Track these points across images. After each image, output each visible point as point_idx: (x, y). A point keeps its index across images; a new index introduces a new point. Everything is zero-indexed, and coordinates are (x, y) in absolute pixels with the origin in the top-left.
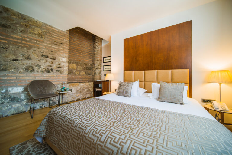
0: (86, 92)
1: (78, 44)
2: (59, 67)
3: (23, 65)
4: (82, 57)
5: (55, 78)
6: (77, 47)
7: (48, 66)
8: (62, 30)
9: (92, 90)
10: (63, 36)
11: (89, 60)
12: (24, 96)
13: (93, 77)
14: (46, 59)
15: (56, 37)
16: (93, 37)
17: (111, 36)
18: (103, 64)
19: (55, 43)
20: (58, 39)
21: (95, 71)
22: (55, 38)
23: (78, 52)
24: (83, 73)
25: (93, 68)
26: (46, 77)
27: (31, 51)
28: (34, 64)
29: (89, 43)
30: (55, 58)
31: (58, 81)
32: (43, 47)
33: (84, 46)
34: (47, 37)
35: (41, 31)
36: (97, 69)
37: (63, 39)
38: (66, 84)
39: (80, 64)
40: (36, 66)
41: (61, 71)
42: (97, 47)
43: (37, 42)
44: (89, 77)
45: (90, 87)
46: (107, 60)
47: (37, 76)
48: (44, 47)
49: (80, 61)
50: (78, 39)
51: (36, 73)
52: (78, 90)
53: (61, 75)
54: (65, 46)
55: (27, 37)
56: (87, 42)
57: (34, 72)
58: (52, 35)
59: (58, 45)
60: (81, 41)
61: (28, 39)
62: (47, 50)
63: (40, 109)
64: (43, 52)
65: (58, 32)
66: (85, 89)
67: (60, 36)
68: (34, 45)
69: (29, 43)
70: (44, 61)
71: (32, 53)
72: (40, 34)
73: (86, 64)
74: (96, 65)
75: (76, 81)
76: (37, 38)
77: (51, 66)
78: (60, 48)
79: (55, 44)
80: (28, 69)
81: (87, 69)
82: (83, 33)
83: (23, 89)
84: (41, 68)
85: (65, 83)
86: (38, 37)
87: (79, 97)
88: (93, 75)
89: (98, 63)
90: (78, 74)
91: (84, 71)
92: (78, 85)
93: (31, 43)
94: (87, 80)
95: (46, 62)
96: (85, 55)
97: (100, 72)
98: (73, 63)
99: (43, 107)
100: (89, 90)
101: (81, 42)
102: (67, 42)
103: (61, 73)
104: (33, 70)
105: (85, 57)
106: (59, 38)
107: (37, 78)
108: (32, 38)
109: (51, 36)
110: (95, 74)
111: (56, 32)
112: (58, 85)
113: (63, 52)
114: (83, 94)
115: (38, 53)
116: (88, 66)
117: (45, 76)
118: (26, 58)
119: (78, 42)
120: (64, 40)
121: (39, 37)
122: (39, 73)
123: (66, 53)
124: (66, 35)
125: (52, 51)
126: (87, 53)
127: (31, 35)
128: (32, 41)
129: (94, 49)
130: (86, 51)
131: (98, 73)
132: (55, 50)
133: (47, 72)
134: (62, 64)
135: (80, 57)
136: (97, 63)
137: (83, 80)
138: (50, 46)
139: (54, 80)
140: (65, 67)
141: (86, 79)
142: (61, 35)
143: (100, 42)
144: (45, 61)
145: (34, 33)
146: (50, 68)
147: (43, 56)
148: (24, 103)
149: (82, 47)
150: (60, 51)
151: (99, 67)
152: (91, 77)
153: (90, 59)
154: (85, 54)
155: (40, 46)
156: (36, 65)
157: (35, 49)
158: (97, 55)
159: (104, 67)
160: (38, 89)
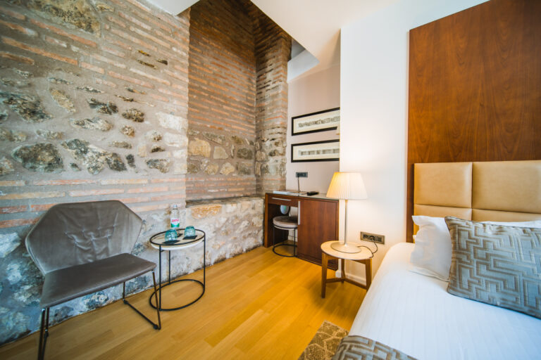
0: (242, 232)
1: (214, 74)
2: (157, 150)
3: (11, 139)
4: (227, 117)
5: (141, 190)
6: (212, 84)
7: (117, 145)
8: (166, 11)
9: (261, 225)
10: (168, 34)
11: (245, 127)
12: (21, 269)
13: (257, 181)
14: (108, 116)
15: (145, 35)
16: (256, 55)
17: (340, 31)
18: (291, 140)
19: (142, 58)
20: (152, 42)
21: (263, 161)
22: (139, 37)
23: (217, 101)
24: (229, 168)
25: (258, 152)
26: (110, 186)
27: (46, 81)
28: (61, 136)
29: (245, 72)
30: (142, 115)
31: (154, 200)
32: (95, 69)
33: (232, 84)
34: (109, 30)
35: (86, 5)
36: (272, 154)
37: (168, 45)
38: (181, 208)
39: (219, 141)
40: (69, 145)
41: (165, 163)
42: (272, 86)
43: (69, 47)
44: (248, 180)
45: (255, 215)
46: (308, 124)
47: (75, 187)
48: (101, 70)
49: (220, 129)
50: (214, 58)
51: (68, 174)
52: (219, 229)
53: (165, 178)
54: (176, 74)
55: (26, 22)
56: (240, 70)
57: (60, 169)
58: (128, 27)
59: (152, 66)
60: (223, 65)
61: (30, 32)
62: (111, 83)
63: (88, 312)
64: (95, 91)
65: (153, 17)
66: (239, 223)
67: (159, 33)
68: (57, 58)
69: (33, 49)
70: (101, 124)
71: (51, 90)
72: (82, 16)
73: (238, 141)
74: (268, 143)
75: (211, 193)
76: (70, 29)
77: (127, 146)
78: (160, 80)
79: (141, 62)
80: (36, 157)
81: (240, 157)
82: (228, 38)
83: (15, 241)
84: (89, 154)
85: (179, 205)
86: (74, 27)
87: (222, 253)
88: (256, 175)
89: (273, 137)
90: (214, 171)
91: (232, 164)
92: (220, 212)
93: (46, 50)
94: (240, 189)
95: (109, 129)
96: (235, 110)
97: (283, 165)
98: (201, 137)
99: (103, 301)
100: (252, 225)
101: (223, 71)
102: (182, 57)
103: (163, 170)
104: (56, 163)
105: (235, 119)
106: (153, 38)
107: (73, 194)
108: (46, 26)
109: (127, 30)
110: (264, 170)
111: (143, 16)
112: (155, 217)
113: (169, 93)
114: (235, 238)
115: (75, 94)
116: (242, 147)
117: (104, 182)
118: (25, 111)
119: (216, 70)
120: (174, 49)
121: (80, 26)
122: (81, 174)
123: (180, 99)
124: (180, 30)
125: (131, 88)
126: (239, 106)
127: (43, 14)
128: (49, 39)
129: (261, 93)
130: (237, 100)
131: (277, 169)
132: (143, 83)
133: (112, 168)
134: (168, 139)
135: (220, 118)
136: (271, 137)
137: (230, 190)
138: (123, 66)
139: (140, 199)
140: (178, 149)
141: (240, 187)
142: (162, 30)
143: (281, 68)
144: (106, 125)
145: (55, 8)
146: (123, 153)
147: (94, 104)
148: (23, 298)
149: (227, 84)
150: (160, 90)
151: (279, 149)
152: (252, 180)
153: (250, 123)
154: (234, 107)
155: (84, 65)
156: (68, 141)
157: (62, 75)
158: (271, 111)
159: (294, 147)
160: (77, 240)
